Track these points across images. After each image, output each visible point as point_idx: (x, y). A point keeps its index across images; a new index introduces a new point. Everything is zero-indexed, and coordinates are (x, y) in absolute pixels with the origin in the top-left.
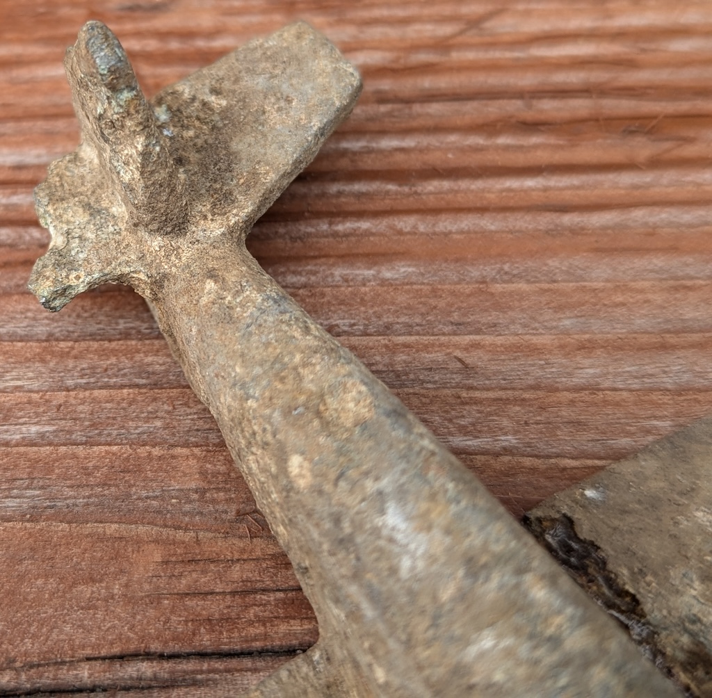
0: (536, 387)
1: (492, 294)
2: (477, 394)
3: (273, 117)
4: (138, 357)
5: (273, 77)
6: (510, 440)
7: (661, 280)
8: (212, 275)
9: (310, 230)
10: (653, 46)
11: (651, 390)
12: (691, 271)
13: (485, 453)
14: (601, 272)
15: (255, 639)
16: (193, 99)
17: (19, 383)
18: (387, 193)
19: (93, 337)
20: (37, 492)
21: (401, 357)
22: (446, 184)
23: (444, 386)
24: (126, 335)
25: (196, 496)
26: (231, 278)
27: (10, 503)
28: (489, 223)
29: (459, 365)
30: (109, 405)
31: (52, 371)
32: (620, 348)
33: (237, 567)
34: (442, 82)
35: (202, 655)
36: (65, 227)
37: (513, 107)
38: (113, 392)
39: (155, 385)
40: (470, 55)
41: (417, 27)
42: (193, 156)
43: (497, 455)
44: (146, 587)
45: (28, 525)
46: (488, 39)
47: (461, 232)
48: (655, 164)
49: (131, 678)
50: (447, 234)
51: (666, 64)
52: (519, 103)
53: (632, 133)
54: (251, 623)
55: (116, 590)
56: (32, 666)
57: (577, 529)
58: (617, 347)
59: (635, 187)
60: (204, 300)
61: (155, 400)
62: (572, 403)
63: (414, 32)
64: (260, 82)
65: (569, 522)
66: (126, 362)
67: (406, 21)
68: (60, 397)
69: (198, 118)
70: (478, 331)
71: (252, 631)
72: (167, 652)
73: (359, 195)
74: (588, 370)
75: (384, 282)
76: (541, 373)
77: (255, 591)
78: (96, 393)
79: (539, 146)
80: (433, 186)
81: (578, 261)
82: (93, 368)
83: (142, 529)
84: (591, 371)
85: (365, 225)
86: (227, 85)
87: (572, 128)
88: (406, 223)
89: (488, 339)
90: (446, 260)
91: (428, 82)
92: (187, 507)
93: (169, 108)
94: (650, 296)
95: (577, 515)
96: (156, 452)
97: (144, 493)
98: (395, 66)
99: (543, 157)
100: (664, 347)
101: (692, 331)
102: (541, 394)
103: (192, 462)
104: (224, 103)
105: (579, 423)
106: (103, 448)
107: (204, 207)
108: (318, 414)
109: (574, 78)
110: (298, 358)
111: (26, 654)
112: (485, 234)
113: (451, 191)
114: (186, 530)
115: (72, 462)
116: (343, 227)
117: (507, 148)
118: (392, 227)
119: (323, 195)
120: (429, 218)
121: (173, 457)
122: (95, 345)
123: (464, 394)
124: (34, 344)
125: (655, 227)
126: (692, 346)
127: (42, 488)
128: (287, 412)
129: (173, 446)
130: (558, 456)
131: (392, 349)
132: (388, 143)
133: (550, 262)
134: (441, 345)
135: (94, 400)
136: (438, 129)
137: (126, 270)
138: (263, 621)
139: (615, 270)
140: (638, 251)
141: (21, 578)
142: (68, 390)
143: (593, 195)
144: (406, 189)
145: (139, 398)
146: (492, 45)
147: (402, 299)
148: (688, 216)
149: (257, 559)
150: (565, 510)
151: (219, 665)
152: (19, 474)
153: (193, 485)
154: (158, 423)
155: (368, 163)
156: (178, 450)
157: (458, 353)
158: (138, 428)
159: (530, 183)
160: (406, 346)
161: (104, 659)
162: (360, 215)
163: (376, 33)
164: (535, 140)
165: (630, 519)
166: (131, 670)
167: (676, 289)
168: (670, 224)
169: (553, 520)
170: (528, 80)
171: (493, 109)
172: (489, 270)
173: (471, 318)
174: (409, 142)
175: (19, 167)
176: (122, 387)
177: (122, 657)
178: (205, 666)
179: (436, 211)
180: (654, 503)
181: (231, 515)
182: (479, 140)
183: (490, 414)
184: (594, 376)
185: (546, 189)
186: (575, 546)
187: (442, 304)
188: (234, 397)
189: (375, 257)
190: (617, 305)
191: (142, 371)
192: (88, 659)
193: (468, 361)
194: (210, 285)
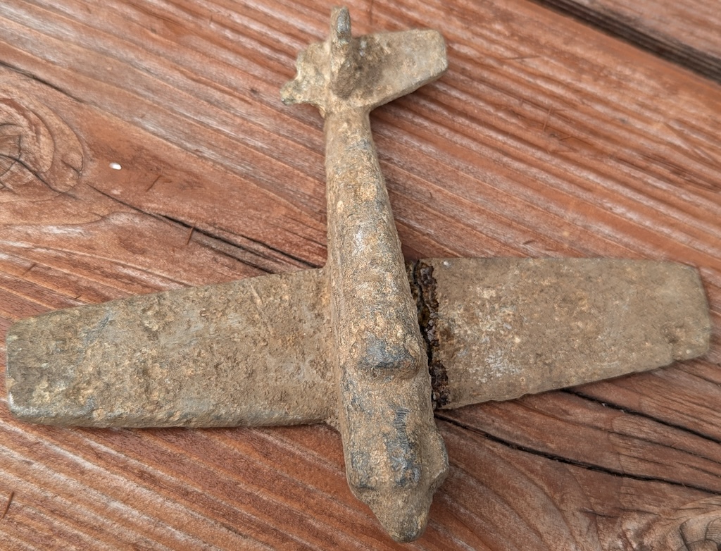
0: (453, 217)
1: (458, 175)
2: (430, 210)
3: (405, 68)
4: (312, 135)
5: (413, 50)
6: (432, 232)
7: (525, 201)
8: (348, 121)
9: (404, 116)
10: (589, 103)
11: (495, 239)
12: (539, 203)
13: (420, 232)
14: (504, 186)
15: (304, 256)
16: (379, 45)
17: (262, 124)
18: (443, 115)
19: (299, 118)
20: (251, 169)
21: (410, 182)
22: (467, 122)
23: (420, 201)
24: (311, 124)
25: (308, 198)
26: (354, 126)
27: (239, 168)
28: (474, 146)
29: (429, 196)
30: (292, 149)
31: (277, 125)
32: (493, 218)
33: (310, 229)
34: (492, 77)
35: (283, 253)
36: (305, 74)
37: (514, 102)
38: (296, 144)
39: (313, 149)
40: (511, 71)
41: (497, 46)
42: (366, 68)
43: (424, 235)
44: (275, 221)
45: (242, 179)
46: (523, 67)
47: (461, 145)
48: (554, 153)
49: (255, 250)
50: (455, 143)
51: (589, 114)
52: (517, 102)
53: (554, 136)
54: (305, 250)
55: (263, 217)
56: (222, 229)
57: (433, 273)
58: (492, 217)
59: (540, 159)
60: (340, 130)
61: (310, 155)
62: (463, 229)
63: (494, 48)
64: (408, 50)
65: (432, 269)
66: (306, 135)
67: (493, 42)
68: (275, 136)
69: (376, 54)
70: (445, 187)
71: (304, 253)
72: (271, 246)
73: (431, 110)
74: (476, 220)
75: (420, 151)
76: (458, 213)
77: (312, 241)
78: (290, 142)
79: (513, 124)
80: (461, 120)
81: (499, 178)
82: (293, 131)
83: (283, 200)
84: (477, 222)
85: (426, 123)
86: (394, 45)
87: (531, 122)
88: (442, 130)
89: (446, 191)
90: (449, 153)
91: (486, 74)
92: (303, 200)
93: (367, 44)
94: (517, 205)
95: (436, 269)
96: (302, 174)
97: (290, 188)
98: (478, 60)
99: (512, 129)
100: (510, 226)
101: (524, 225)
102: (453, 221)
103: (313, 185)
104: (389, 52)
105: (460, 238)
106: (283, 164)
107: (359, 92)
108: (355, 191)
109: (546, 101)
110: (361, 168)
111: (221, 224)
112: (470, 149)
113: (468, 126)
114: (298, 208)
115: (269, 164)
116: (418, 120)
117: (501, 118)
118: (436, 130)
119: (417, 103)
120: (453, 133)
121: (307, 180)
122: (298, 122)
123: (425, 207)
124: (275, 111)
125: (538, 179)
126: (521, 230)
127: (253, 168)
128: (346, 185)
129: (308, 175)
130: (445, 246)
131: (409, 178)
132: (455, 93)
133: (488, 174)
134: (428, 185)
135: (288, 144)
136: (478, 97)
137: (319, 103)
138: (310, 252)
139: (510, 188)
140: (525, 185)
141: (232, 196)
142: (279, 135)
143: (521, 154)
144: (450, 117)
145: (305, 152)
146: (523, 71)
147: (423, 160)
148: (552, 181)
149: (318, 230)
150: (433, 265)
151: (287, 259)
152: (247, 158)
153: (309, 193)
154: (307, 164)
155: (442, 98)
156: (310, 178)
157: (432, 191)
158: (299, 162)
159: (500, 137)
160: (414, 179)
161: (248, 238)
162: (427, 118)
163: (479, 41)
164: (514, 120)
165: (454, 278)
166: (256, 246)
167: (529, 206)
168: (544, 181)
169: (427, 266)
170: (527, 93)
171: (505, 99)
172: (463, 165)
173: (444, 180)
174: (463, 97)
175: (302, 31)
176: (300, 144)
177: (254, 241)
178: (282, 258)
179: (456, 131)
180: (466, 277)
181: (317, 211)
182: (491, 109)
183: (430, 219)
184: (477, 224)
185: (505, 143)
186: (429, 278)
187: (437, 169)
188: (333, 170)
189: (423, 139)
190: (502, 202)
191: (311, 141)
192: (243, 236)
193: (434, 196)
194: (345, 125)
